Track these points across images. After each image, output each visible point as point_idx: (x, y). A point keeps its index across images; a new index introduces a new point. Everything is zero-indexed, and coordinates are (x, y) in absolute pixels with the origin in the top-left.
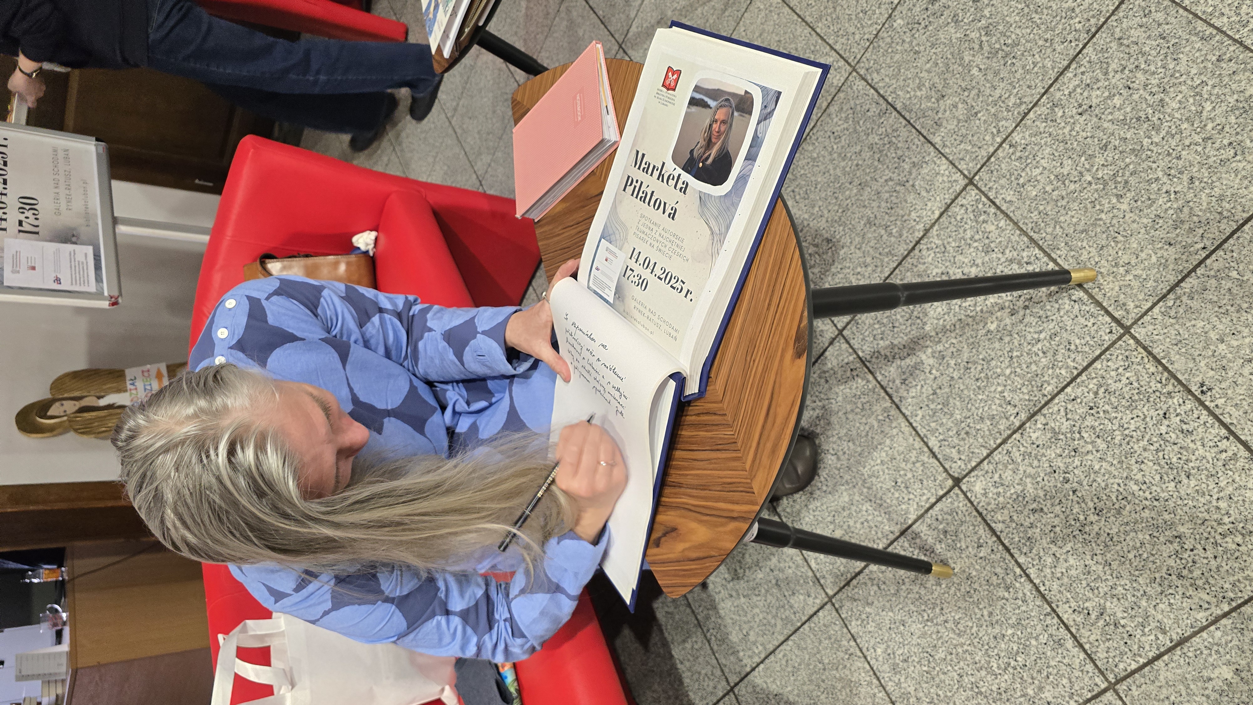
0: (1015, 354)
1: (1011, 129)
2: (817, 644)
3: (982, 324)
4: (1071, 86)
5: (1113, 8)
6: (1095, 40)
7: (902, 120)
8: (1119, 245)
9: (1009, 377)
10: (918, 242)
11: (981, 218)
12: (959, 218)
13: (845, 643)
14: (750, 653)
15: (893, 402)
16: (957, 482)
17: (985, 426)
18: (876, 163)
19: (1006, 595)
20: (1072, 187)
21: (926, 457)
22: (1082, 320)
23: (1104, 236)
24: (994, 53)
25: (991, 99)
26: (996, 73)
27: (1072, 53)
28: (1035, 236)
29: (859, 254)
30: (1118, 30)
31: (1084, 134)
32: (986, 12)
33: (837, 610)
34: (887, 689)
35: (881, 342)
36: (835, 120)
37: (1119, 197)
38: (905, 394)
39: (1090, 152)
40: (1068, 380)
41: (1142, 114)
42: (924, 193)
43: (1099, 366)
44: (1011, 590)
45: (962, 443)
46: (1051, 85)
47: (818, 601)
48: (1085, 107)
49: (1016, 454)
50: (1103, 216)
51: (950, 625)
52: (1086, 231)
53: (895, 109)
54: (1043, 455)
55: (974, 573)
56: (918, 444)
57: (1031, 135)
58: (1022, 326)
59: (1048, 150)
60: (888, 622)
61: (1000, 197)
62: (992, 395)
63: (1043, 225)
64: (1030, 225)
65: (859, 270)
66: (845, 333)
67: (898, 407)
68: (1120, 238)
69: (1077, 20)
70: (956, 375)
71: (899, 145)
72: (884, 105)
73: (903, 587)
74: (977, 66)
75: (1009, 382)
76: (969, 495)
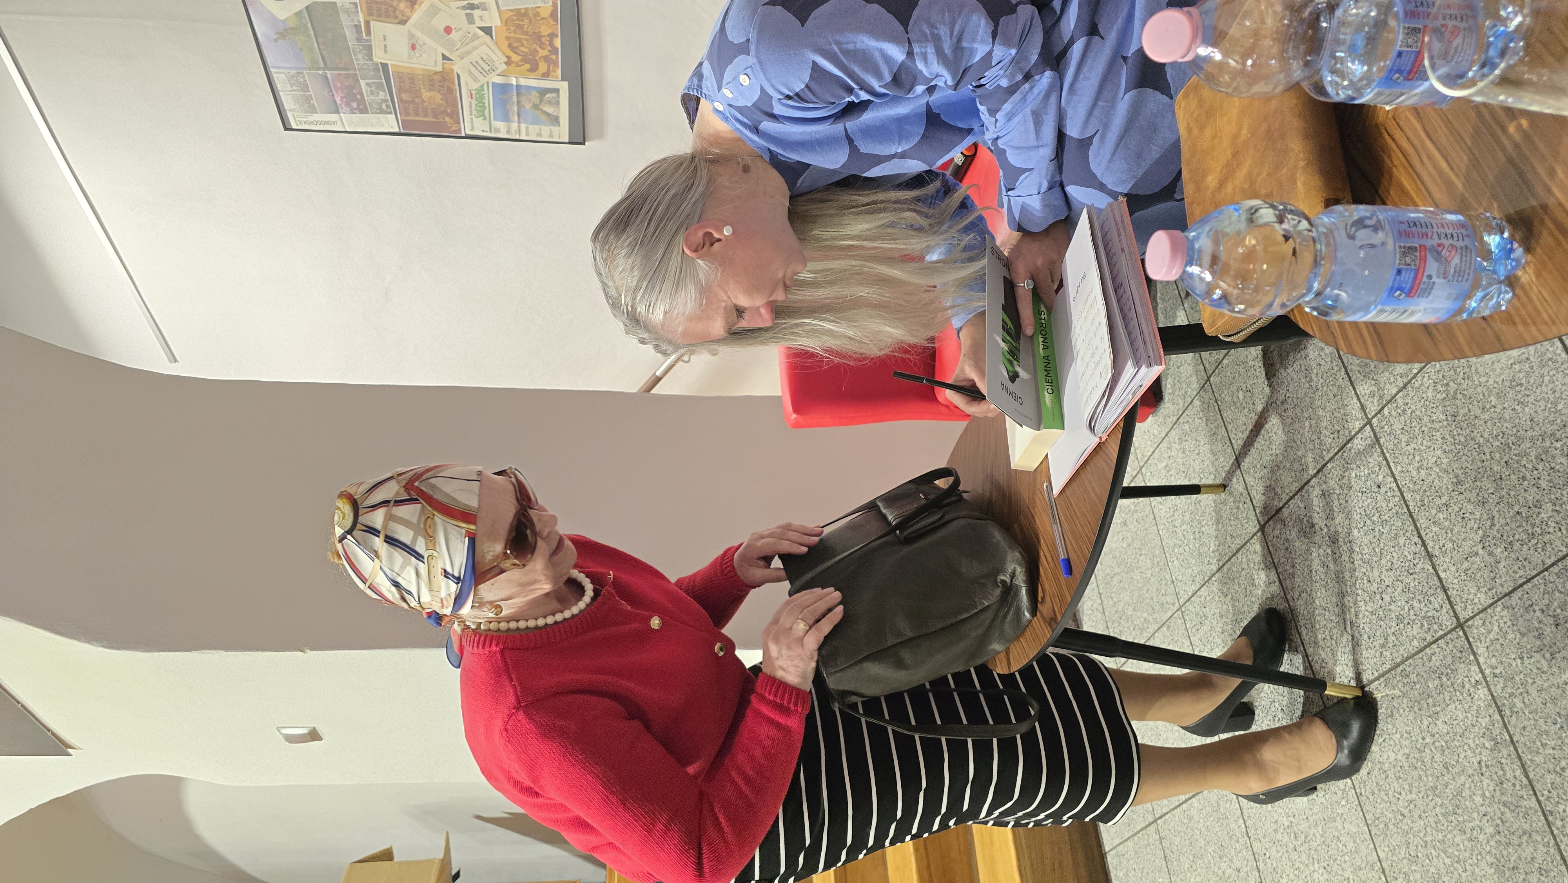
1: (1493, 690)
5: (1562, 848)
63: (1405, 681)
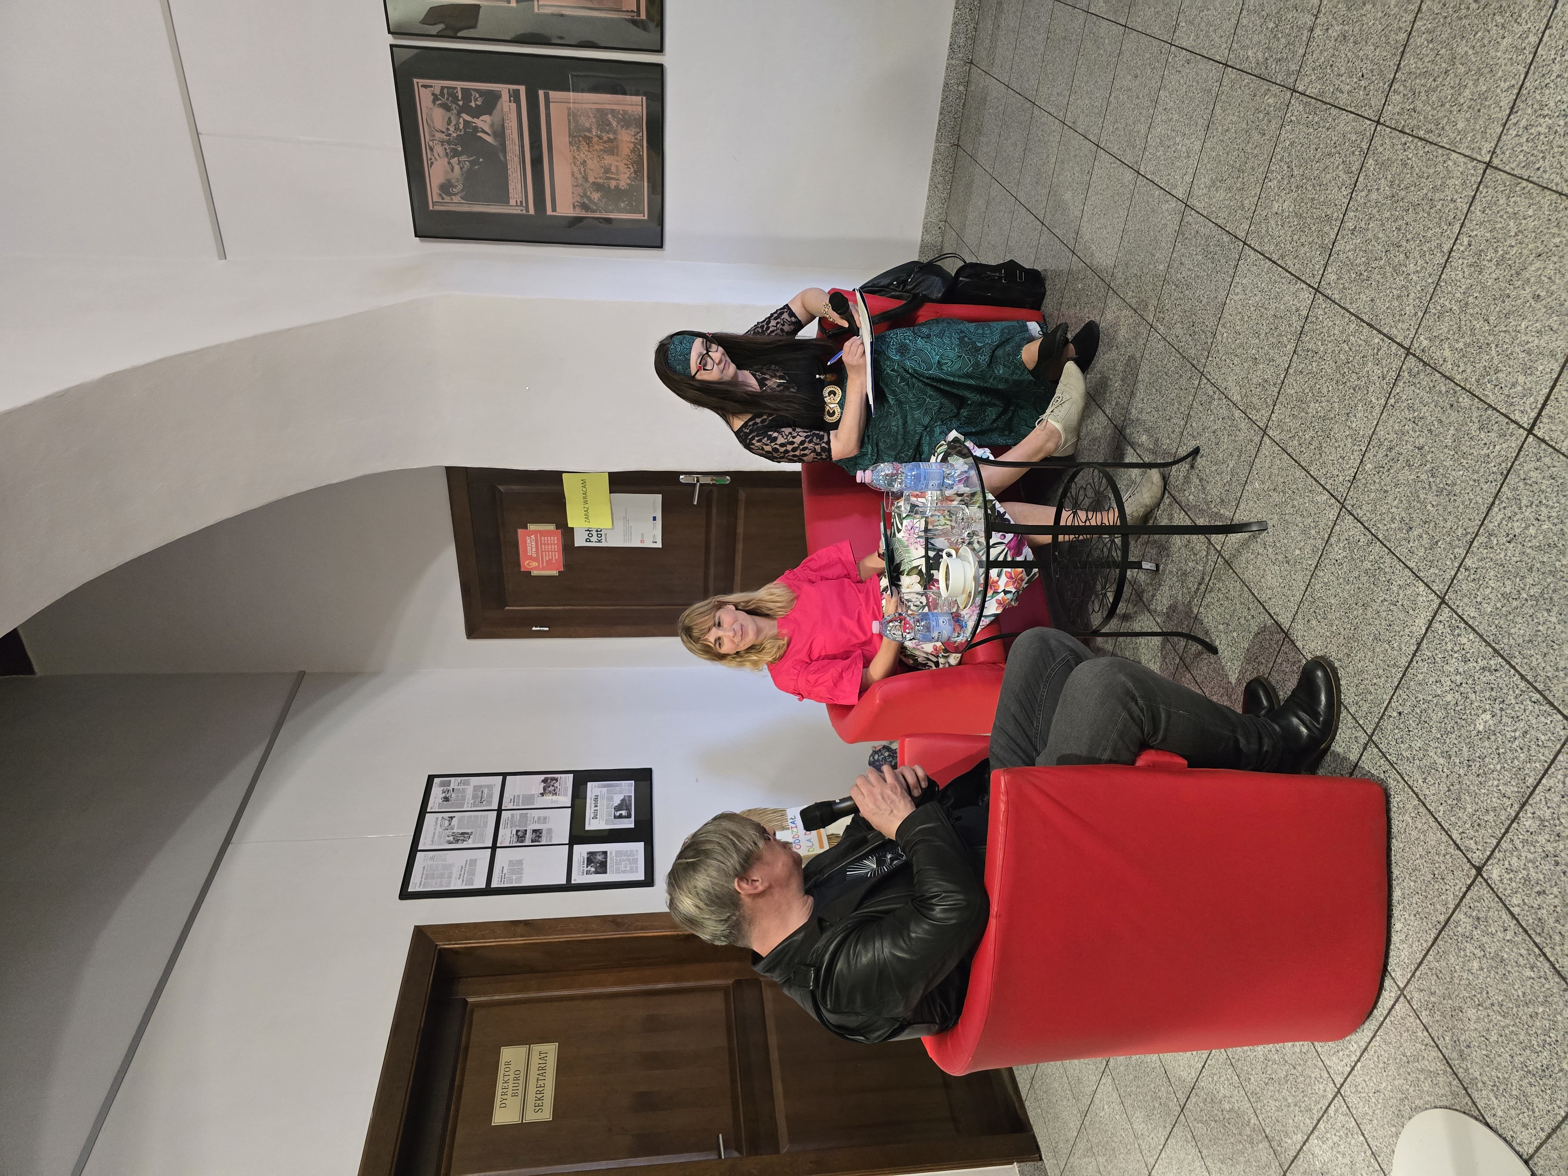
0: (1501, 751)
2: (1399, 1038)
3: (1473, 726)
4: (1499, 519)
6: (1507, 481)
7: (1384, 549)
8: (1556, 652)
9: (1500, 772)
10: (1414, 655)
11: (1456, 633)
12: (1440, 632)
13: (1420, 1034)
14: (1347, 1052)
15: (1420, 800)
16: (1479, 870)
17: (1490, 817)
18: (1372, 586)
19: (1532, 973)
20: (1515, 603)
21: (1452, 850)
22: (1543, 719)
23: (1545, 645)
24: (1440, 492)
25: (1445, 530)
26: (1445, 509)
27: (1494, 491)
28: (1497, 647)
29: (1373, 666)
30: (1521, 472)
31: (1515, 559)
32: (1429, 457)
33: (1409, 1002)
34: (1459, 1075)
35: (1402, 745)
36: (1336, 549)
37: (1549, 611)
38: (1427, 792)
39: (1521, 574)
40: (1542, 772)
41: (1550, 541)
42: (1411, 612)
43: (1562, 759)
44: (1535, 969)
45: (1476, 834)
46: (1485, 519)
47: (1393, 994)
48: (1511, 536)
49: (1517, 842)
50: (1540, 628)
51: (1496, 1008)
52: (1530, 641)
53: (1378, 539)
54: (1537, 841)
55: (1506, 956)
56: (1445, 838)
57: (1478, 560)
58: (1501, 727)
59: (1492, 573)
60: (1449, 1010)
61: (1466, 613)
62: (1491, 789)
64: (1492, 637)
65: (1375, 681)
66: (1374, 738)
67: (1424, 805)
68: (1556, 647)
69: (1493, 464)
70: (1461, 772)
71: (1387, 570)
72: (1370, 536)
73: (1455, 974)
74: (1430, 502)
75: (1501, 777)
76: (1489, 882)
